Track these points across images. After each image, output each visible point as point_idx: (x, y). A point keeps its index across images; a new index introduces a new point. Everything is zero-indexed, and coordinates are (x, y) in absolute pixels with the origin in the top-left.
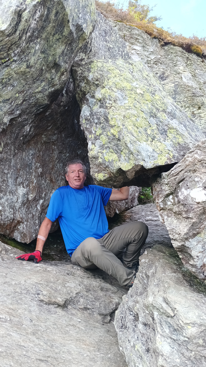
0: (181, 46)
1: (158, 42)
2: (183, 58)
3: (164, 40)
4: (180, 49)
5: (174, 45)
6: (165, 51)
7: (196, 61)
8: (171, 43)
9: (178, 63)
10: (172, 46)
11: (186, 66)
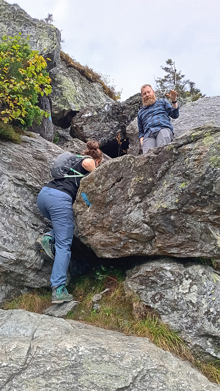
0: (79, 70)
1: (65, 63)
2: (79, 78)
3: (69, 64)
4: (78, 72)
5: (75, 68)
6: (69, 70)
7: (85, 81)
8: (73, 66)
9: (75, 80)
10: (73, 69)
11: (80, 83)
